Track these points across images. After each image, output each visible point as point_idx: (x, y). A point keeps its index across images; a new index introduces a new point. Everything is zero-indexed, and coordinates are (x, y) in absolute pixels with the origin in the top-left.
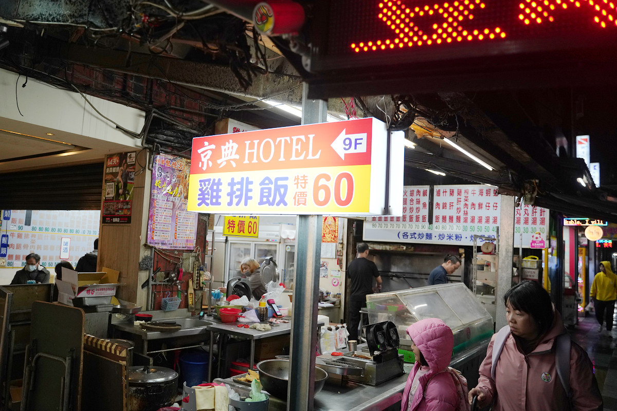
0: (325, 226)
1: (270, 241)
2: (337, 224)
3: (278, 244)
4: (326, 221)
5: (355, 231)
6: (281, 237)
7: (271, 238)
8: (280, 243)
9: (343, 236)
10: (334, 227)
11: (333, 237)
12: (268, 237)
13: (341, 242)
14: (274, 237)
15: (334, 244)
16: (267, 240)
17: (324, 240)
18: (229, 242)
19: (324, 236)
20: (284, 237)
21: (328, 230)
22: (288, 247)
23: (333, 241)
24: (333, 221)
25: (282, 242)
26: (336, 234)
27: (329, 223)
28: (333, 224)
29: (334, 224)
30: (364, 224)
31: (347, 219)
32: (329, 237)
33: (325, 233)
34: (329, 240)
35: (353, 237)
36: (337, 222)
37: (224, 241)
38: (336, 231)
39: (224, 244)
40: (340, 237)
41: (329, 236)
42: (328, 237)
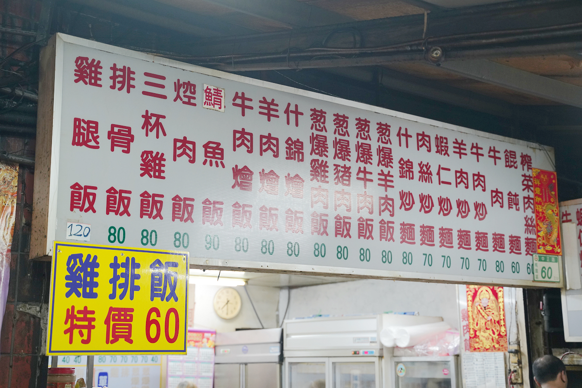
0: (476, 311)
1: (361, 353)
2: (501, 305)
3: (376, 360)
4: (477, 299)
5: (546, 318)
6: (382, 345)
7: (362, 346)
8: (381, 357)
9: (518, 333)
10: (496, 313)
11: (496, 336)
12: (357, 346)
13: (515, 347)
14: (368, 344)
15: (500, 355)
16: (355, 353)
17: (476, 346)
18: (287, 361)
19: (476, 336)
20: (388, 343)
21: (483, 321)
22: (401, 366)
23: (497, 346)
24: (493, 297)
25: (385, 354)
26: (503, 329)
27: (484, 303)
28: (492, 304)
29: (494, 305)
30: (563, 298)
31: (521, 289)
32: (487, 339)
33: (477, 328)
34: (487, 344)
35: (544, 333)
36: (500, 300)
37: (277, 360)
38: (502, 323)
39: (278, 366)
40: (513, 338)
41: (486, 335)
42: (485, 338)
